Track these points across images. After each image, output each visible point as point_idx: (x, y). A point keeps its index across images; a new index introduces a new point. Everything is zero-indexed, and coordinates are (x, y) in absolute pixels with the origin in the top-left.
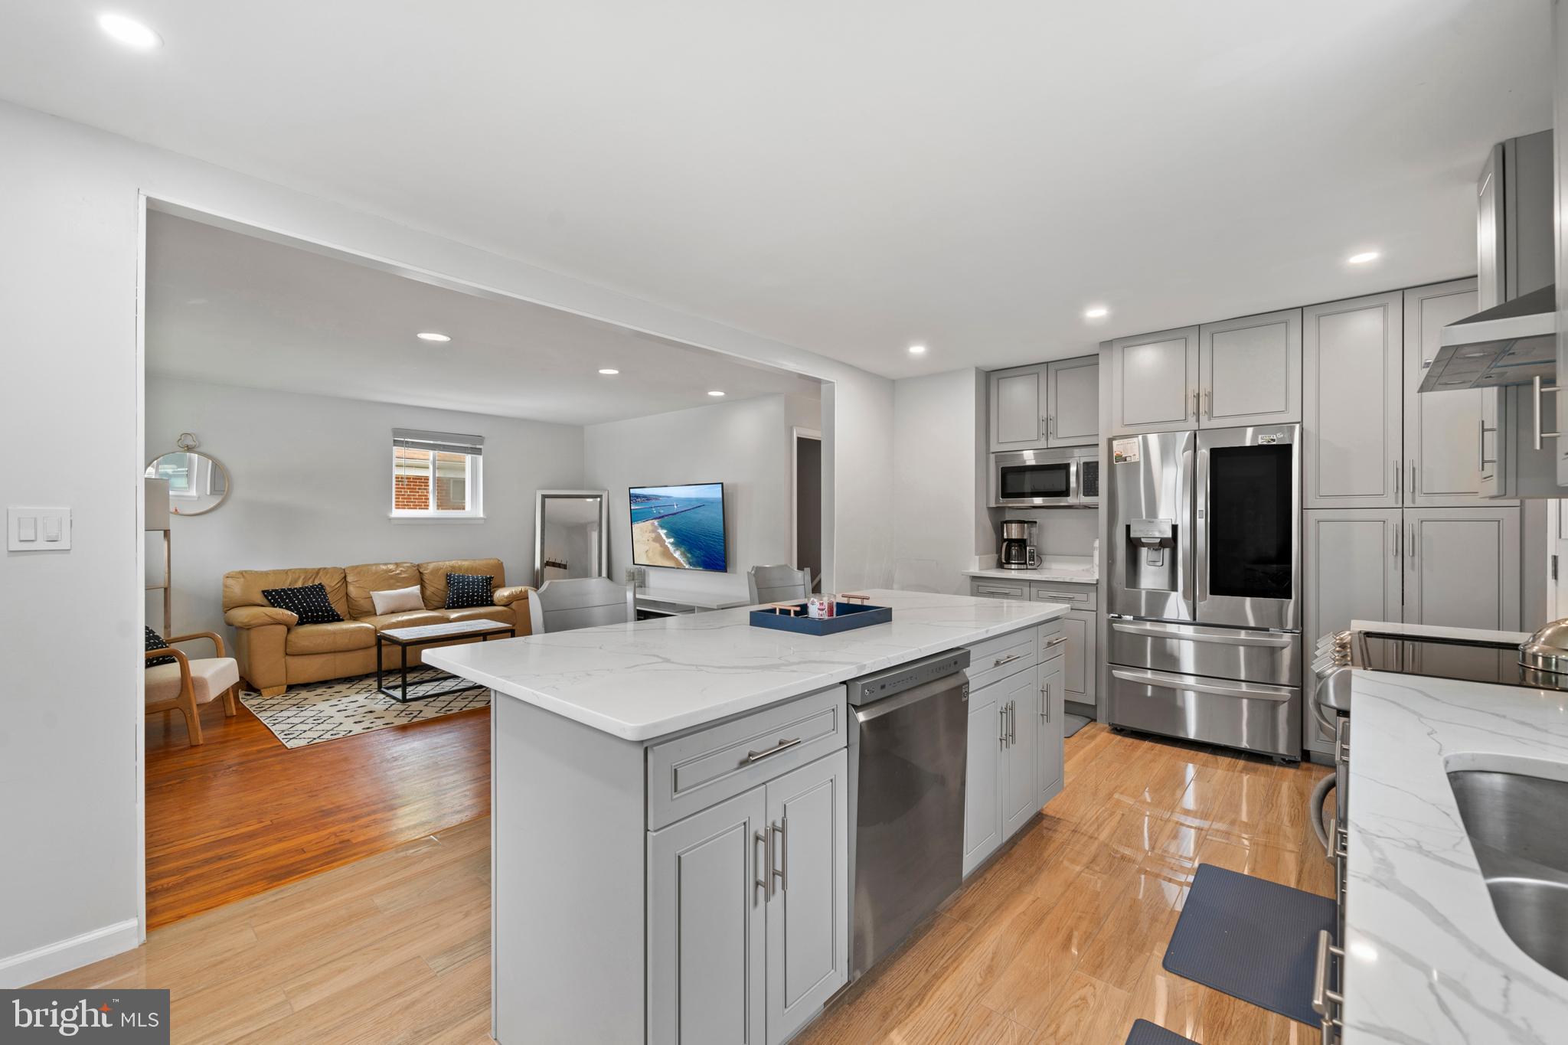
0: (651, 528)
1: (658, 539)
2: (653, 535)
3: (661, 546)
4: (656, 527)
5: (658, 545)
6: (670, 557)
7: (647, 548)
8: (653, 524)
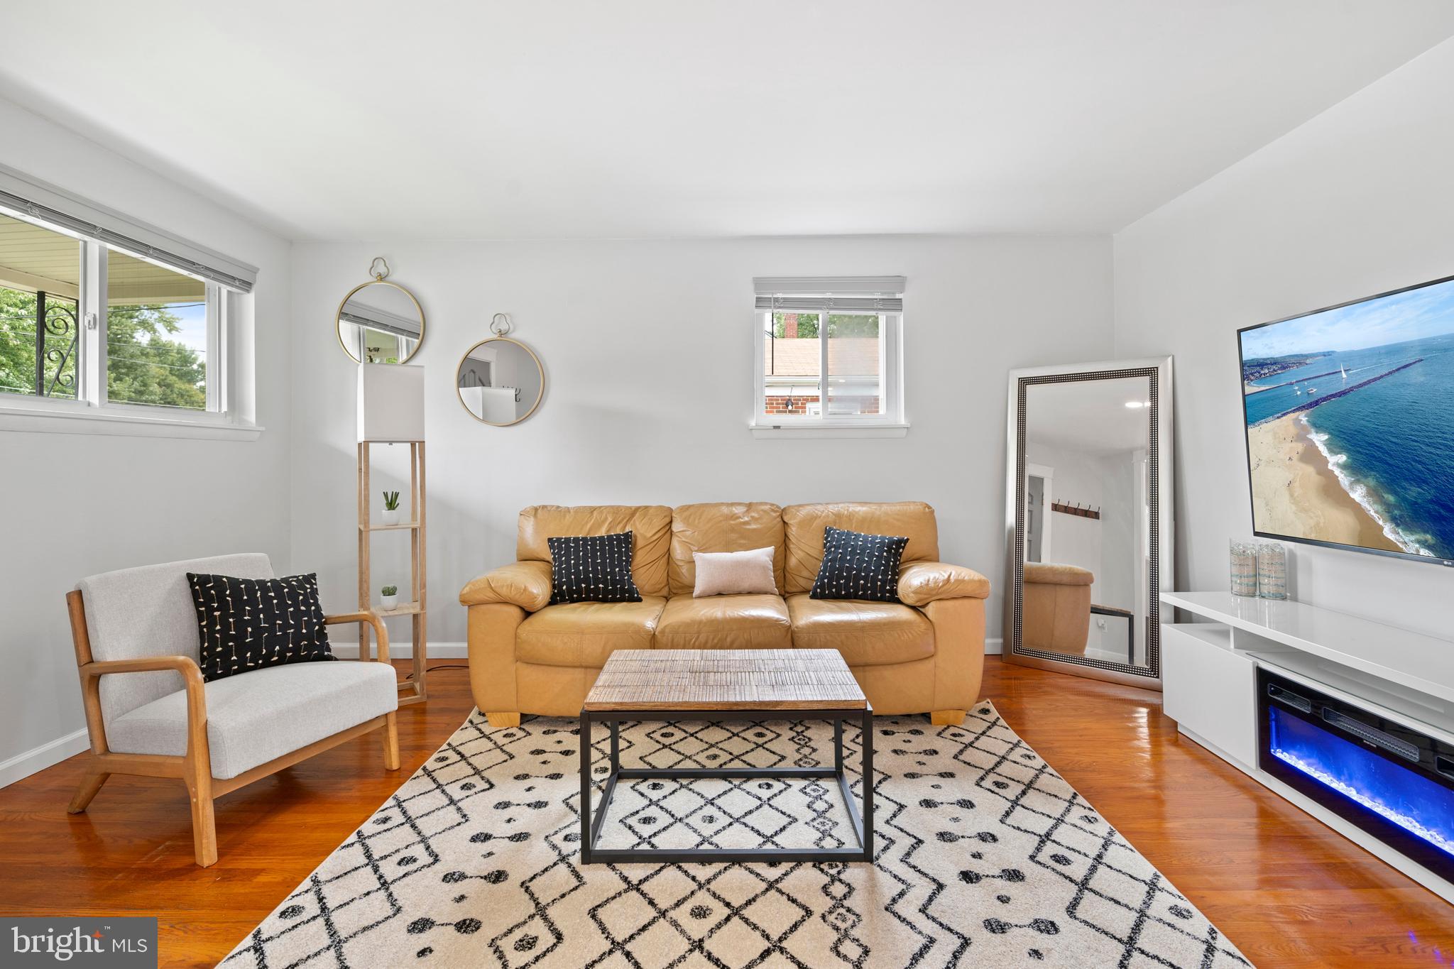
0: (1293, 430)
1: (1310, 455)
2: (1300, 447)
3: (1319, 473)
4: (1303, 427)
5: (1310, 470)
6: (1341, 498)
7: (1291, 477)
8: (1297, 421)
